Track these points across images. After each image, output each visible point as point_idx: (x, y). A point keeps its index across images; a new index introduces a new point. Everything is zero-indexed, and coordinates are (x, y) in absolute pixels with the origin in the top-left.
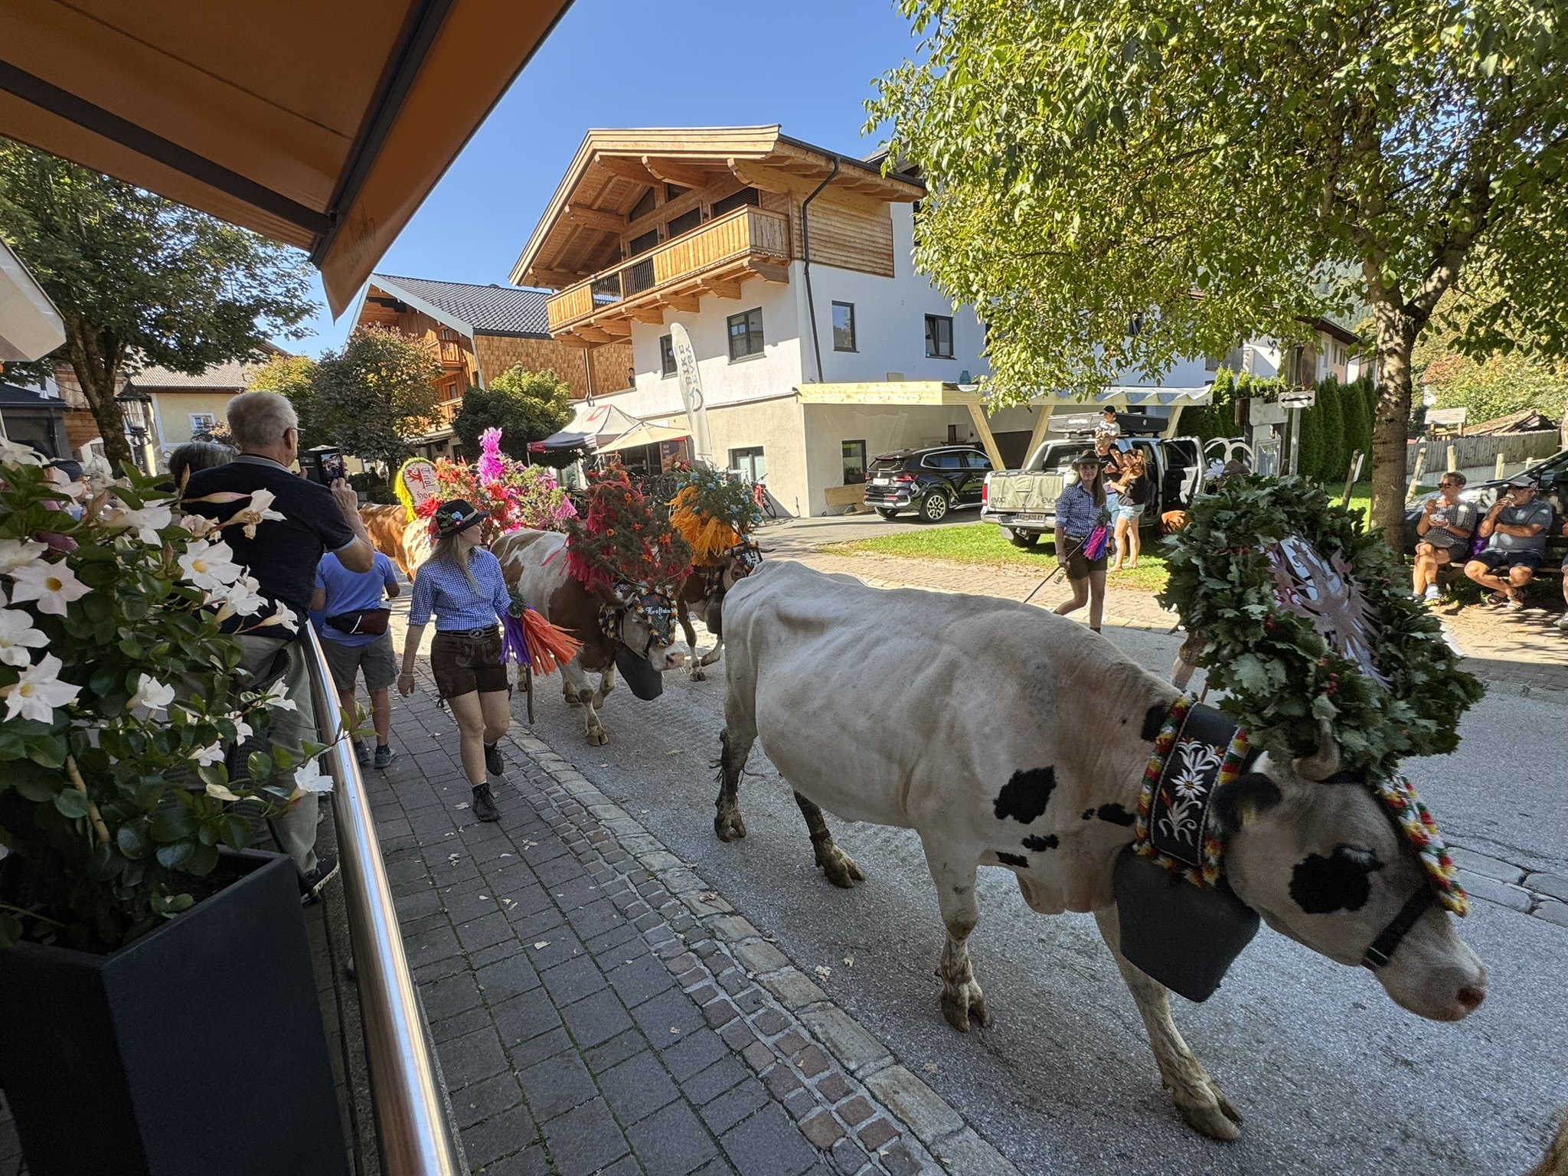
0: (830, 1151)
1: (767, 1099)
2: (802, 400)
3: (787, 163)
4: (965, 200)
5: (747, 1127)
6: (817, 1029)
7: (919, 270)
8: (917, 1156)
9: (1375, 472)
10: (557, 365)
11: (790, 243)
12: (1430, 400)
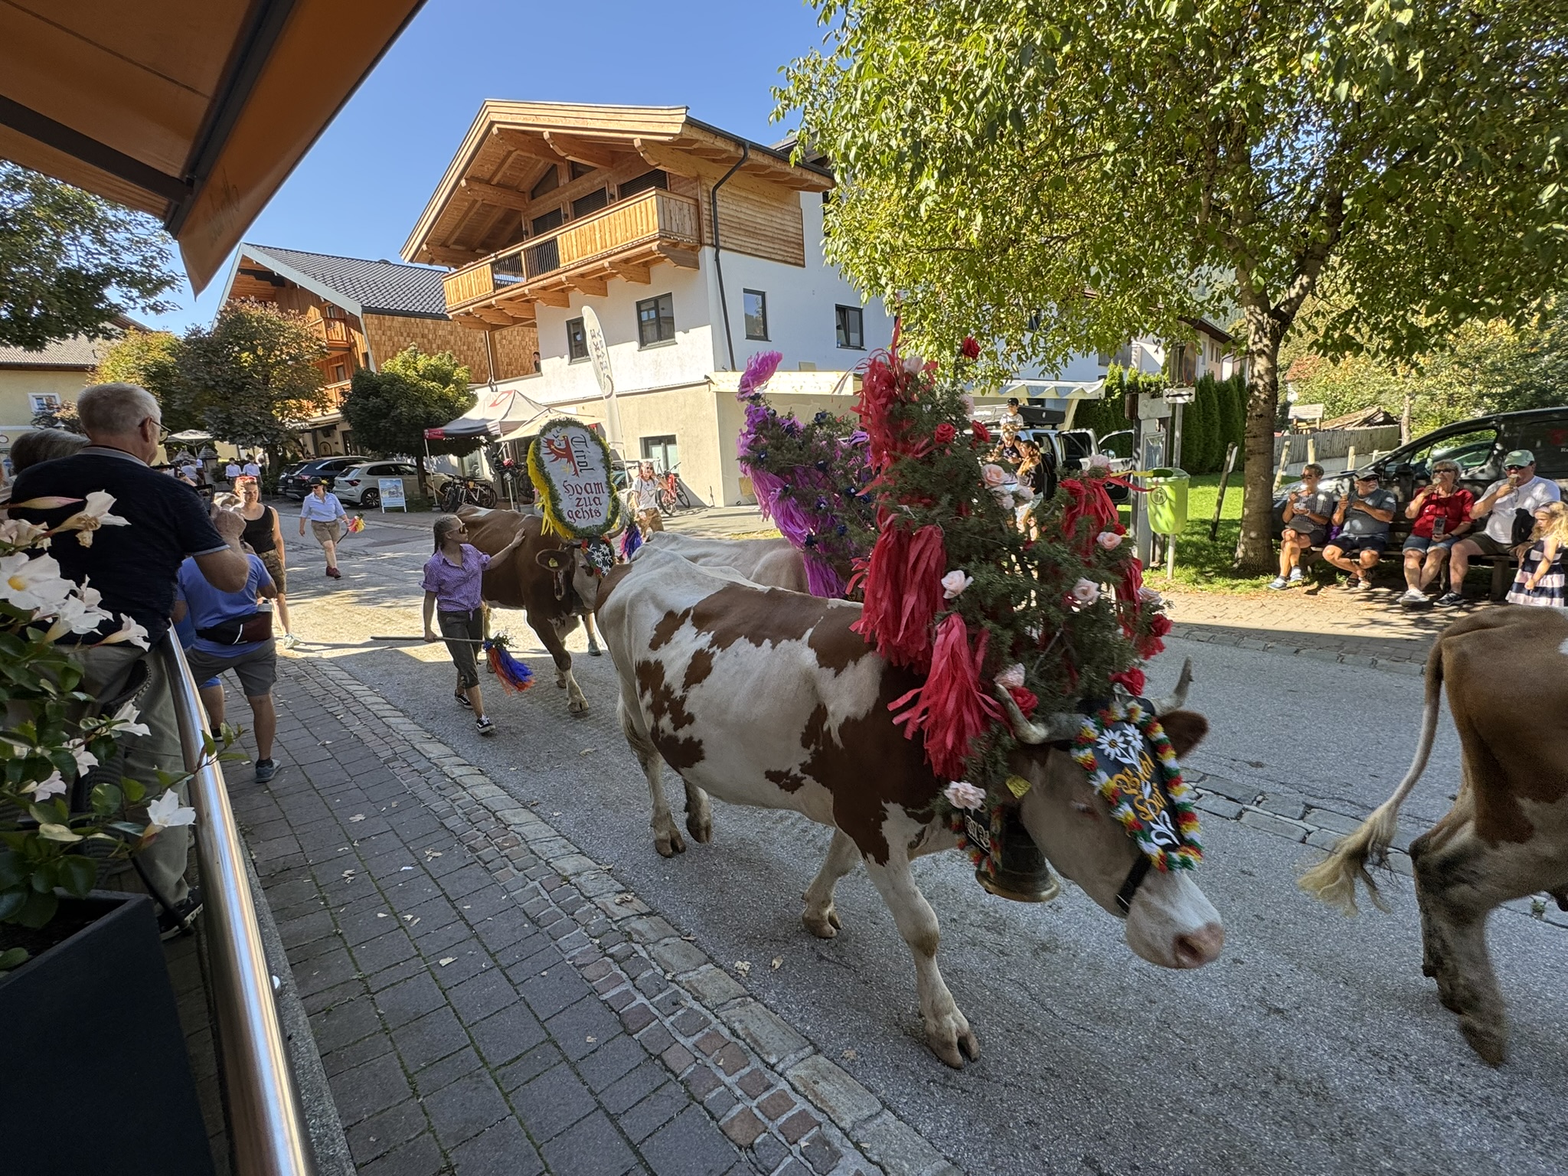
0: (751, 1147)
1: (688, 1101)
2: (714, 388)
3: (696, 146)
4: (873, 193)
5: (667, 1133)
6: (737, 1026)
7: (829, 260)
8: (837, 1144)
9: (1247, 463)
10: (456, 348)
11: (700, 229)
12: (1292, 397)
